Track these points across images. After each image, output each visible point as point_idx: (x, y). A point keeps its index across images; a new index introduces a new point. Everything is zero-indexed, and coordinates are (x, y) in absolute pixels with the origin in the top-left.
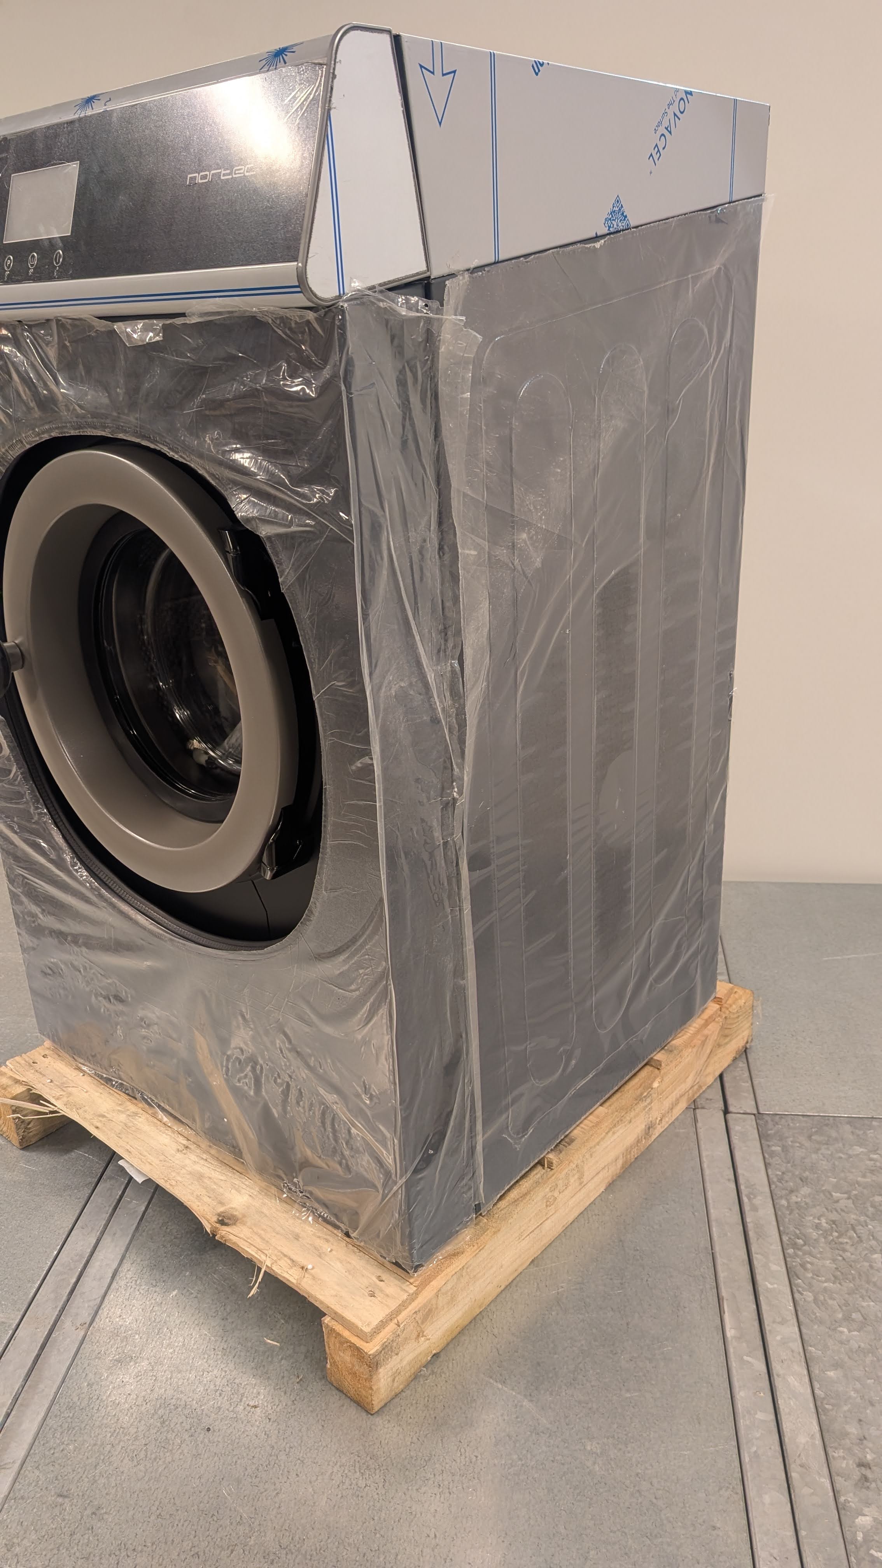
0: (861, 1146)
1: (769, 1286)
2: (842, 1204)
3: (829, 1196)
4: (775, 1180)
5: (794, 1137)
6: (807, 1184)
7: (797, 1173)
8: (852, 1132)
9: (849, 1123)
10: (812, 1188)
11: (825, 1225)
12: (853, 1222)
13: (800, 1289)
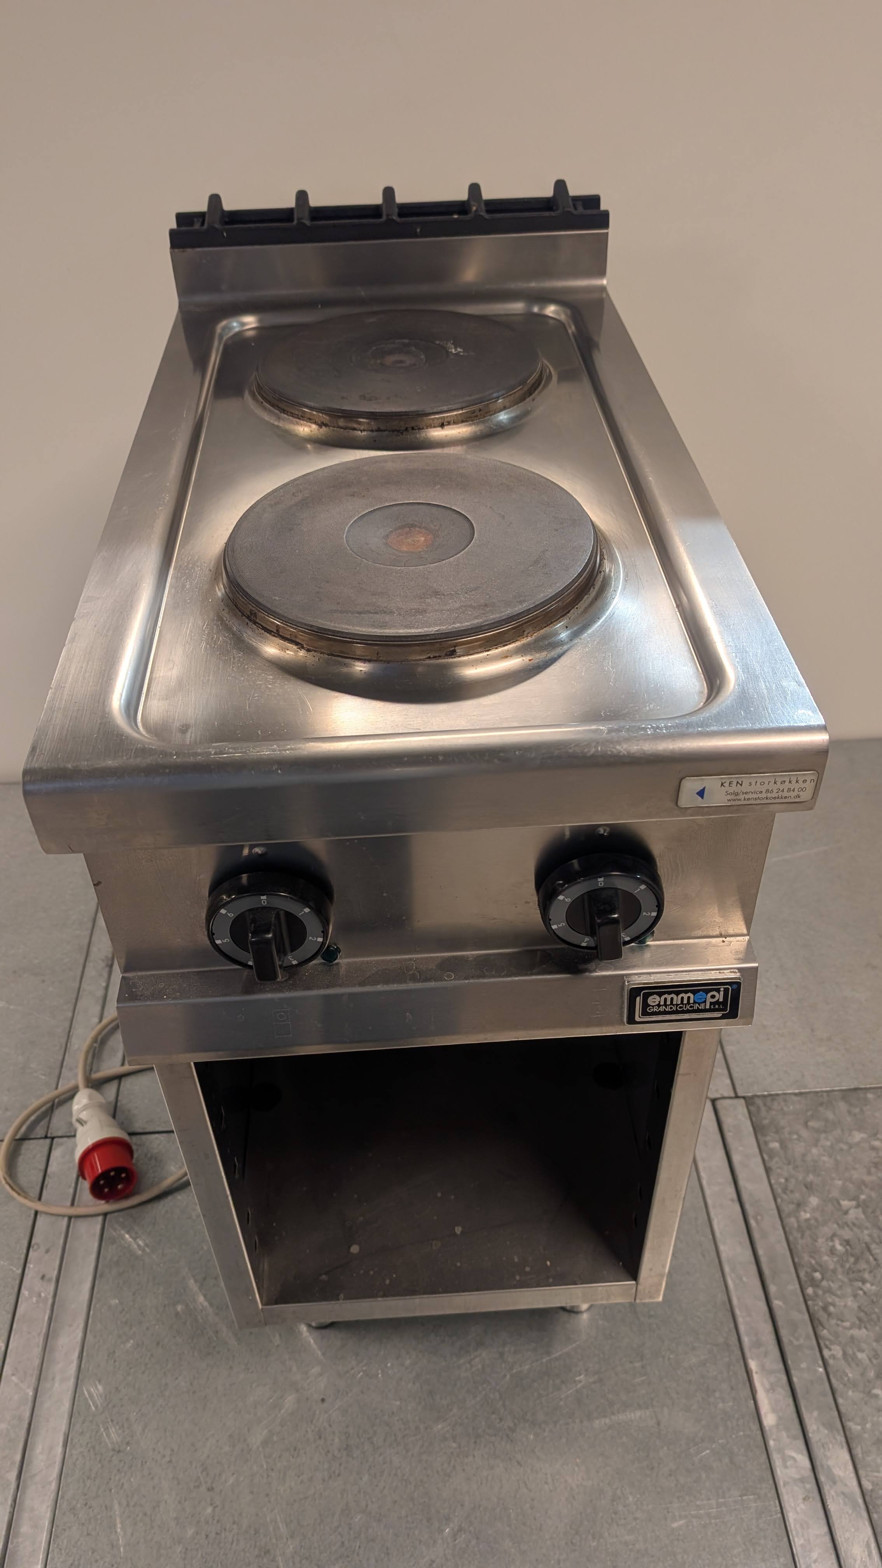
2: (852, 1215)
3: (837, 1206)
5: (790, 1126)
6: (813, 1192)
8: (848, 1111)
10: (819, 1197)
11: (839, 1248)
13: (829, 1343)
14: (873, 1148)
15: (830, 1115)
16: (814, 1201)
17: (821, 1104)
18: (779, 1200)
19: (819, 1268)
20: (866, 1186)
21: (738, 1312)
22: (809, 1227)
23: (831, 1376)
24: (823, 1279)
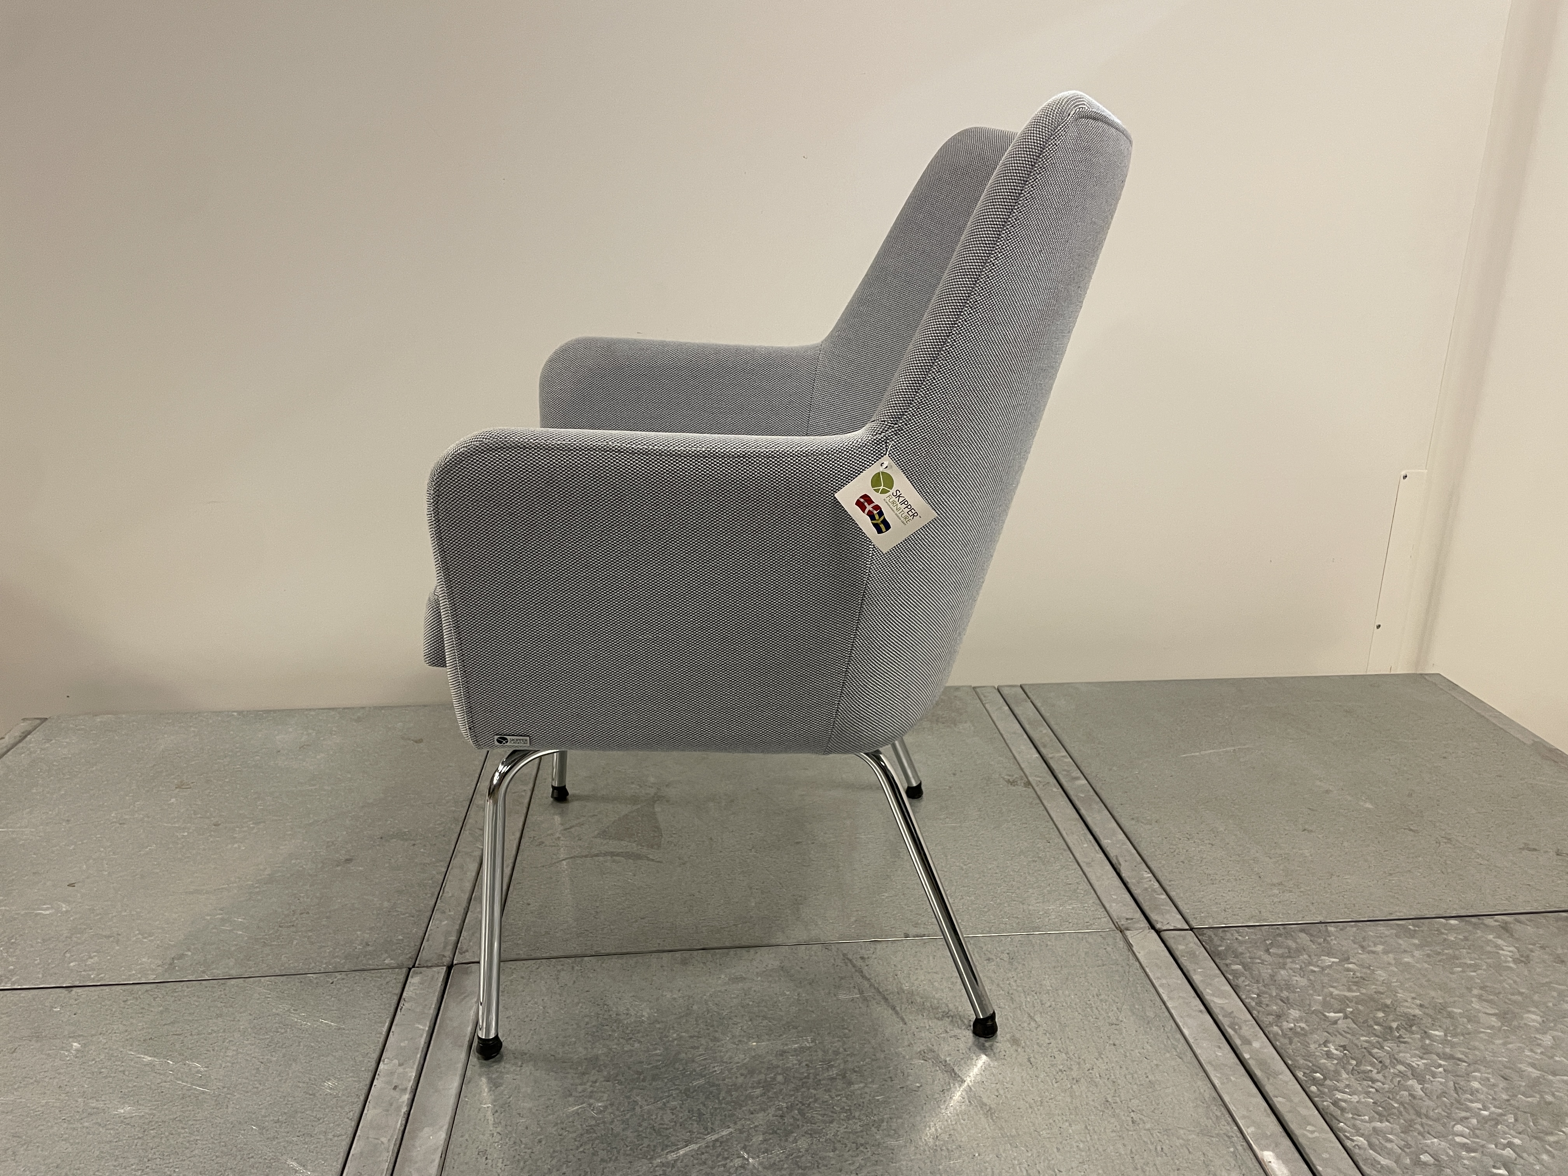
0: (1329, 955)
1: (1310, 1135)
2: (1342, 1024)
3: (1323, 1017)
4: (1253, 1004)
5: (1250, 953)
6: (1292, 1006)
7: (1274, 994)
8: (1311, 941)
9: (1302, 931)
10: (1300, 1010)
11: (1335, 1052)
12: (1366, 1045)
13: (1348, 1135)
14: (1348, 970)
15: (1293, 945)
16: (1294, 1013)
17: (1280, 935)
18: (1255, 1013)
19: (1318, 1069)
20: (1351, 1001)
21: (1232, 1107)
22: (1296, 1034)
23: (1361, 1164)
24: (1325, 1079)
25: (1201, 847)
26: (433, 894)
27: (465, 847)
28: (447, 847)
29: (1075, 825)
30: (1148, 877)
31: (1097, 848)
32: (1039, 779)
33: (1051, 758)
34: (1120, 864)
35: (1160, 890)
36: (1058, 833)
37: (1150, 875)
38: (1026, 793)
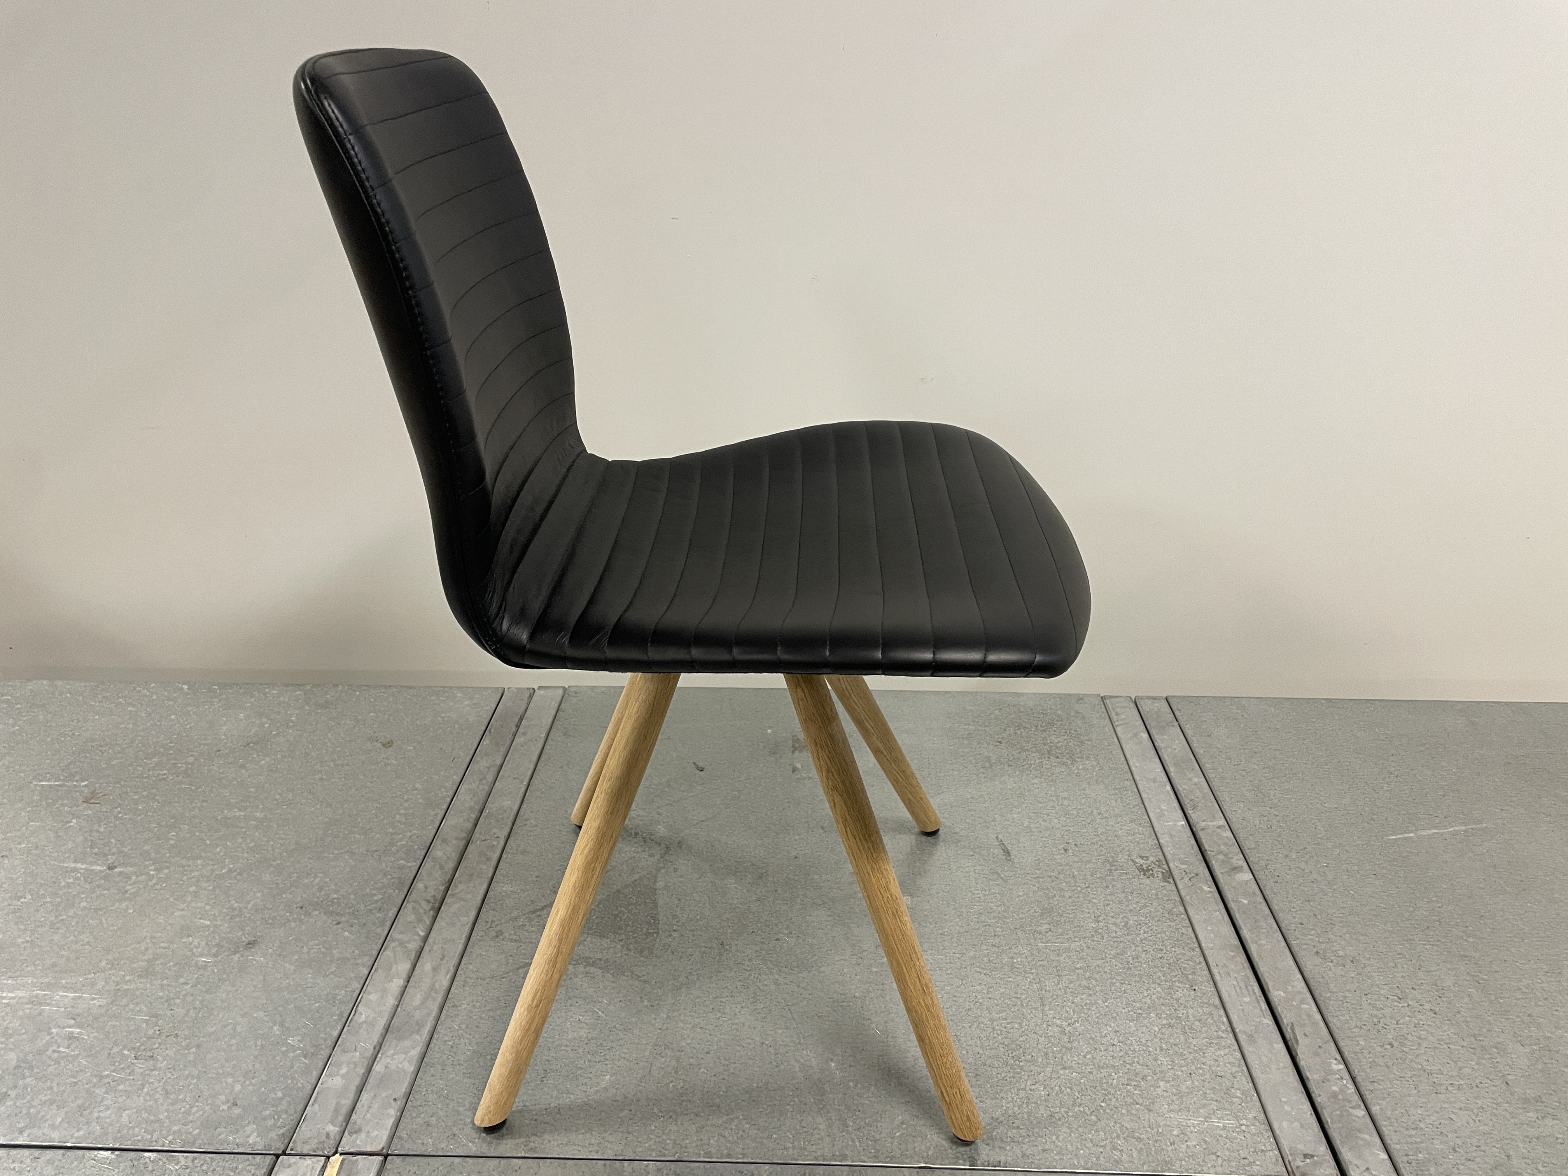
25: (1419, 1016)
26: (341, 1015)
27: (402, 933)
28: (378, 931)
29: (1233, 957)
30: (1339, 1070)
31: (1264, 1006)
32: (1184, 867)
33: (1203, 829)
34: (1297, 1041)
35: (1356, 1097)
36: (1206, 972)
37: (1342, 1066)
38: (1165, 892)
